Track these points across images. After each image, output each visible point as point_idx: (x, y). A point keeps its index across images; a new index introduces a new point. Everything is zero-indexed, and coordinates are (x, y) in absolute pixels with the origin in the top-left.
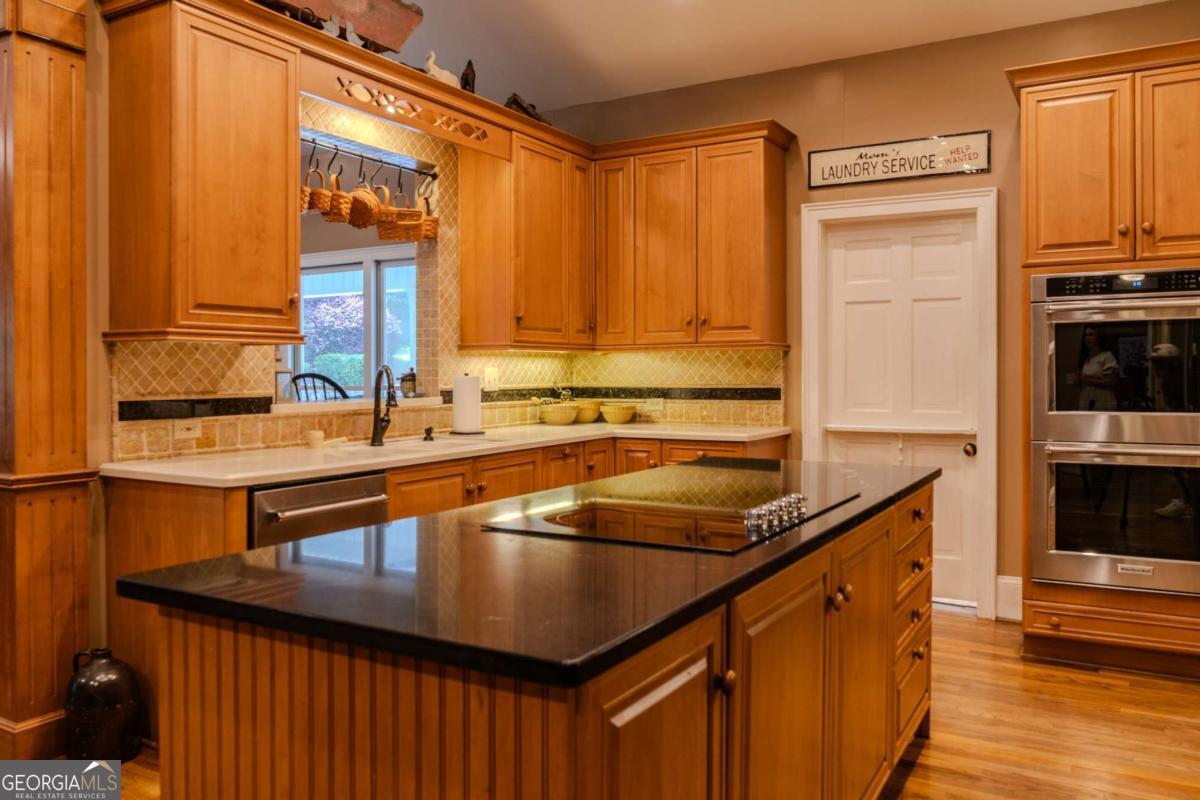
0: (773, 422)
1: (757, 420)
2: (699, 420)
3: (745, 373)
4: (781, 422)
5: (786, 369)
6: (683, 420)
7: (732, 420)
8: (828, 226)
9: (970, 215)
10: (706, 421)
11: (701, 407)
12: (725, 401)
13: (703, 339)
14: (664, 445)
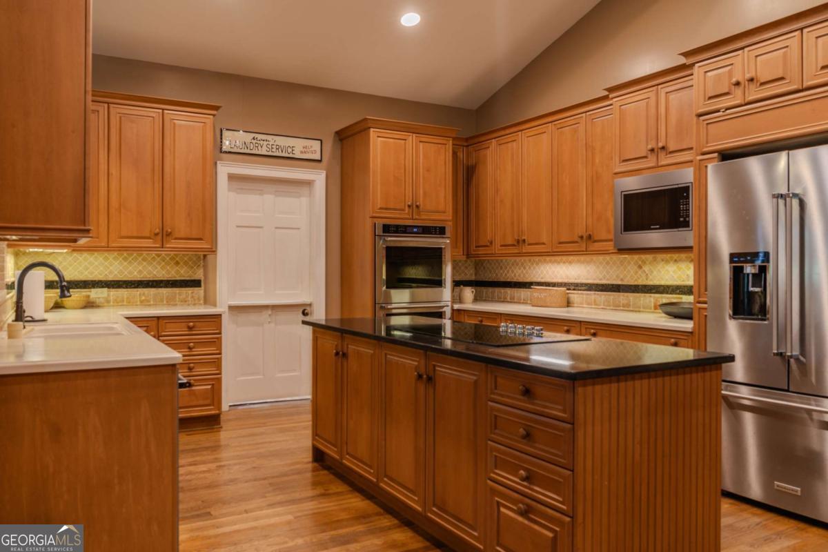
0: (196, 302)
1: (184, 301)
2: (138, 303)
3: (175, 270)
4: (202, 302)
5: (205, 267)
6: (125, 303)
7: (165, 302)
8: (231, 177)
9: (309, 184)
10: (144, 303)
11: (140, 295)
12: (160, 289)
13: (168, 246)
14: (160, 320)
